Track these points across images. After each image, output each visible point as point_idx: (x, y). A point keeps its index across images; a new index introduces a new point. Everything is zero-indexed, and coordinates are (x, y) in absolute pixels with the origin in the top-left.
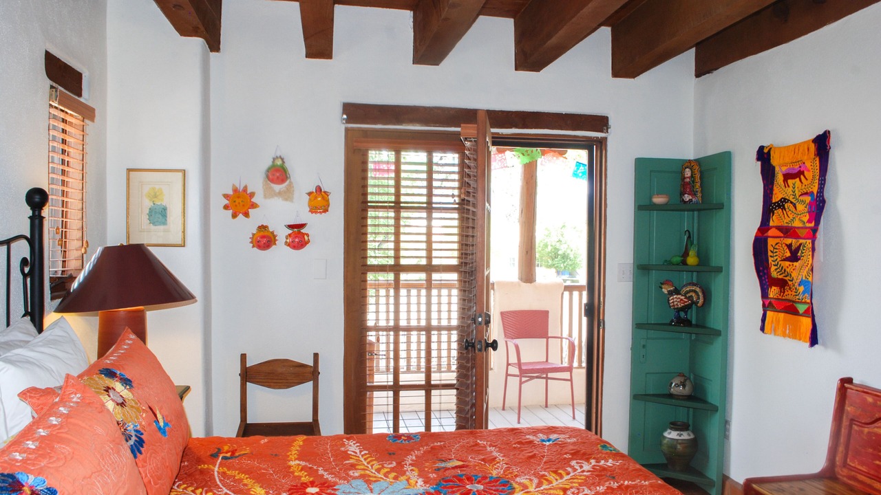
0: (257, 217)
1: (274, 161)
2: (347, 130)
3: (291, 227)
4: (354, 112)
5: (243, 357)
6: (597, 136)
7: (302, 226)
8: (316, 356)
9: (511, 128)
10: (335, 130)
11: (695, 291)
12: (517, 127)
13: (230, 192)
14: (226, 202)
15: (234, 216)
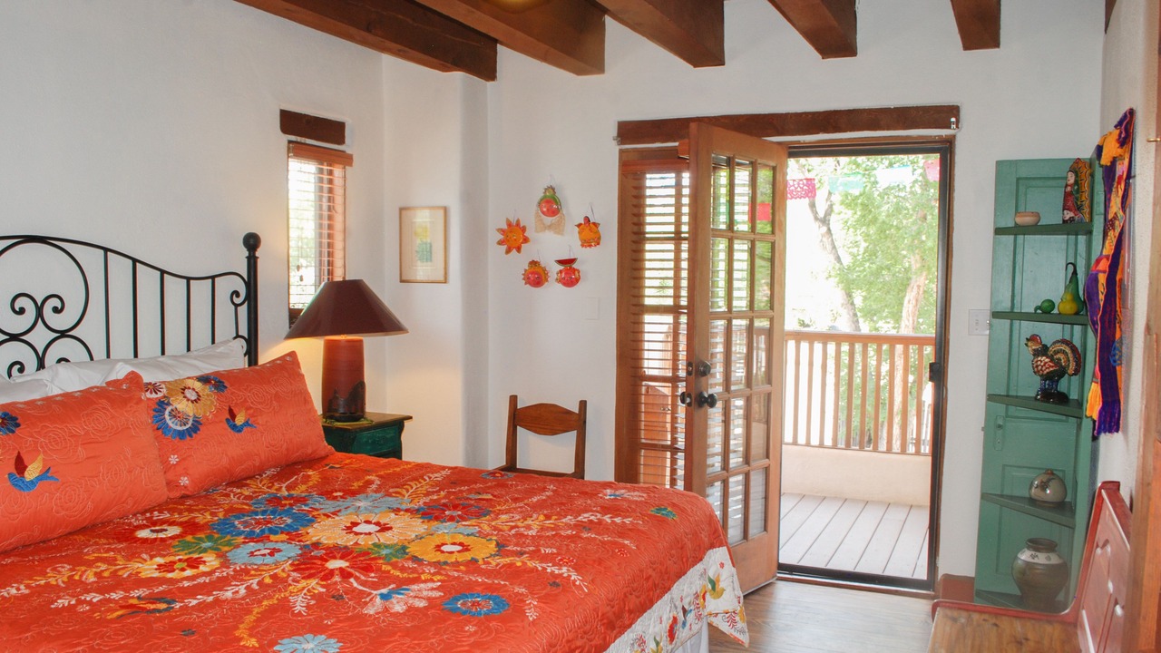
0: (529, 252)
1: (545, 193)
2: (621, 152)
3: (561, 262)
4: (629, 131)
5: (513, 399)
6: (941, 134)
7: (572, 261)
8: (583, 404)
9: (818, 133)
10: (609, 153)
11: (1064, 352)
12: (826, 131)
13: (505, 227)
14: (501, 237)
15: (508, 251)
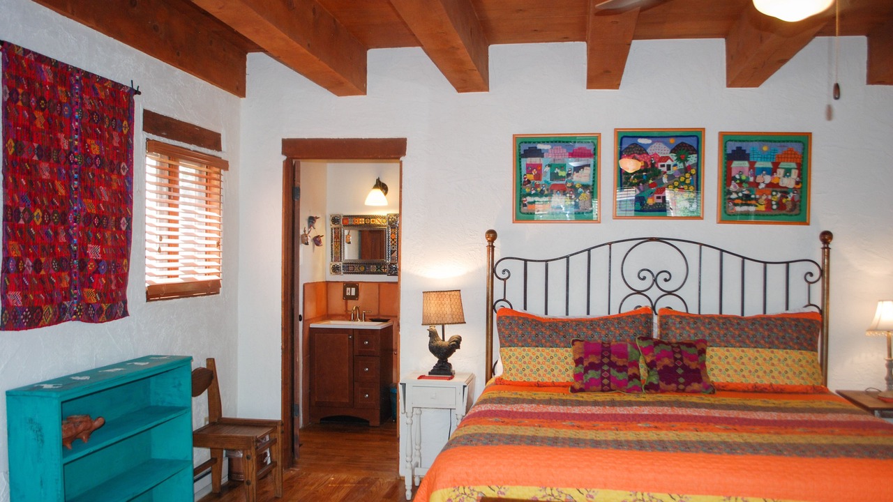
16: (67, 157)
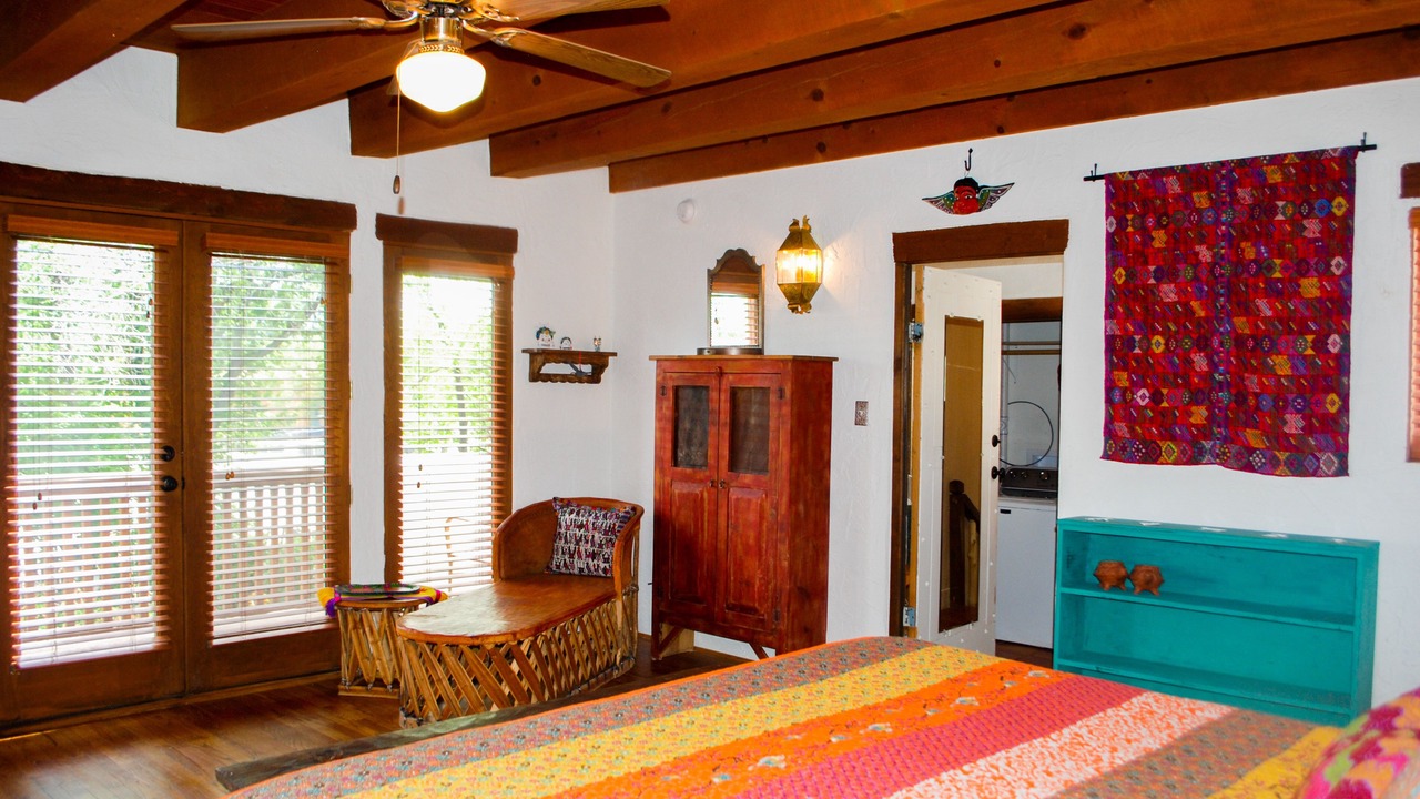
16: (1212, 271)
